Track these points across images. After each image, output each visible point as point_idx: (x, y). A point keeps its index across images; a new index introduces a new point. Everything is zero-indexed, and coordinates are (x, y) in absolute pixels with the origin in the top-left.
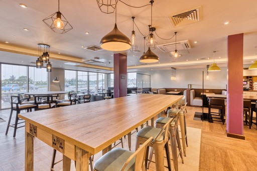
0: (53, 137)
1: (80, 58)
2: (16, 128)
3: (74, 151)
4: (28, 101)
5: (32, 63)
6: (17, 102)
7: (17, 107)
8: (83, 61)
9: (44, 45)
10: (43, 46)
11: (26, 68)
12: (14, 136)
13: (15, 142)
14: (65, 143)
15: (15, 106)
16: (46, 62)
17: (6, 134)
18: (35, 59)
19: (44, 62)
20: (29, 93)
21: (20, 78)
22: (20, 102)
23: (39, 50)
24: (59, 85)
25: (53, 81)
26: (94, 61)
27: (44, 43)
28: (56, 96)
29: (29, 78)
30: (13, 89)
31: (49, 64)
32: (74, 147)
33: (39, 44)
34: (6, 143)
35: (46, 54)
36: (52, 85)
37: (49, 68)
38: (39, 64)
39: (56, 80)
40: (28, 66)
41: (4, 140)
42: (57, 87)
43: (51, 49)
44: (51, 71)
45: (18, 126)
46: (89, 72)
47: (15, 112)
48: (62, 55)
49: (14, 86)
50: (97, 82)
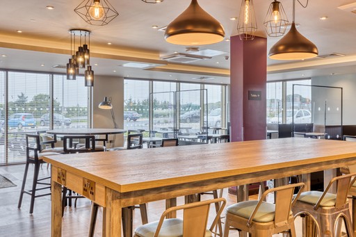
0: (84, 182)
1: (156, 51)
2: (33, 197)
3: (104, 195)
4: (53, 146)
5: (59, 67)
6: (35, 146)
7: (36, 156)
8: (161, 56)
9: (80, 30)
10: (77, 33)
11: (47, 76)
12: (31, 212)
13: (33, 221)
14: (96, 186)
15: (32, 154)
16: (84, 67)
17: (19, 206)
18: (65, 59)
19: (81, 66)
20: (55, 131)
21: (36, 98)
22: (39, 148)
23: (72, 41)
24: (112, 115)
25: (101, 107)
26: (187, 55)
27: (80, 26)
28: (104, 140)
29: (55, 98)
30: (23, 123)
31: (90, 71)
32: (104, 189)
33: (71, 30)
34: (19, 222)
35: (84, 50)
36: (98, 116)
37: (89, 78)
38: (71, 71)
39: (106, 103)
40: (52, 73)
41: (17, 216)
42: (106, 120)
43: (93, 38)
44: (92, 85)
45: (37, 193)
46: (179, 82)
47: (32, 167)
48: (116, 46)
49: (25, 117)
50: (204, 108)
